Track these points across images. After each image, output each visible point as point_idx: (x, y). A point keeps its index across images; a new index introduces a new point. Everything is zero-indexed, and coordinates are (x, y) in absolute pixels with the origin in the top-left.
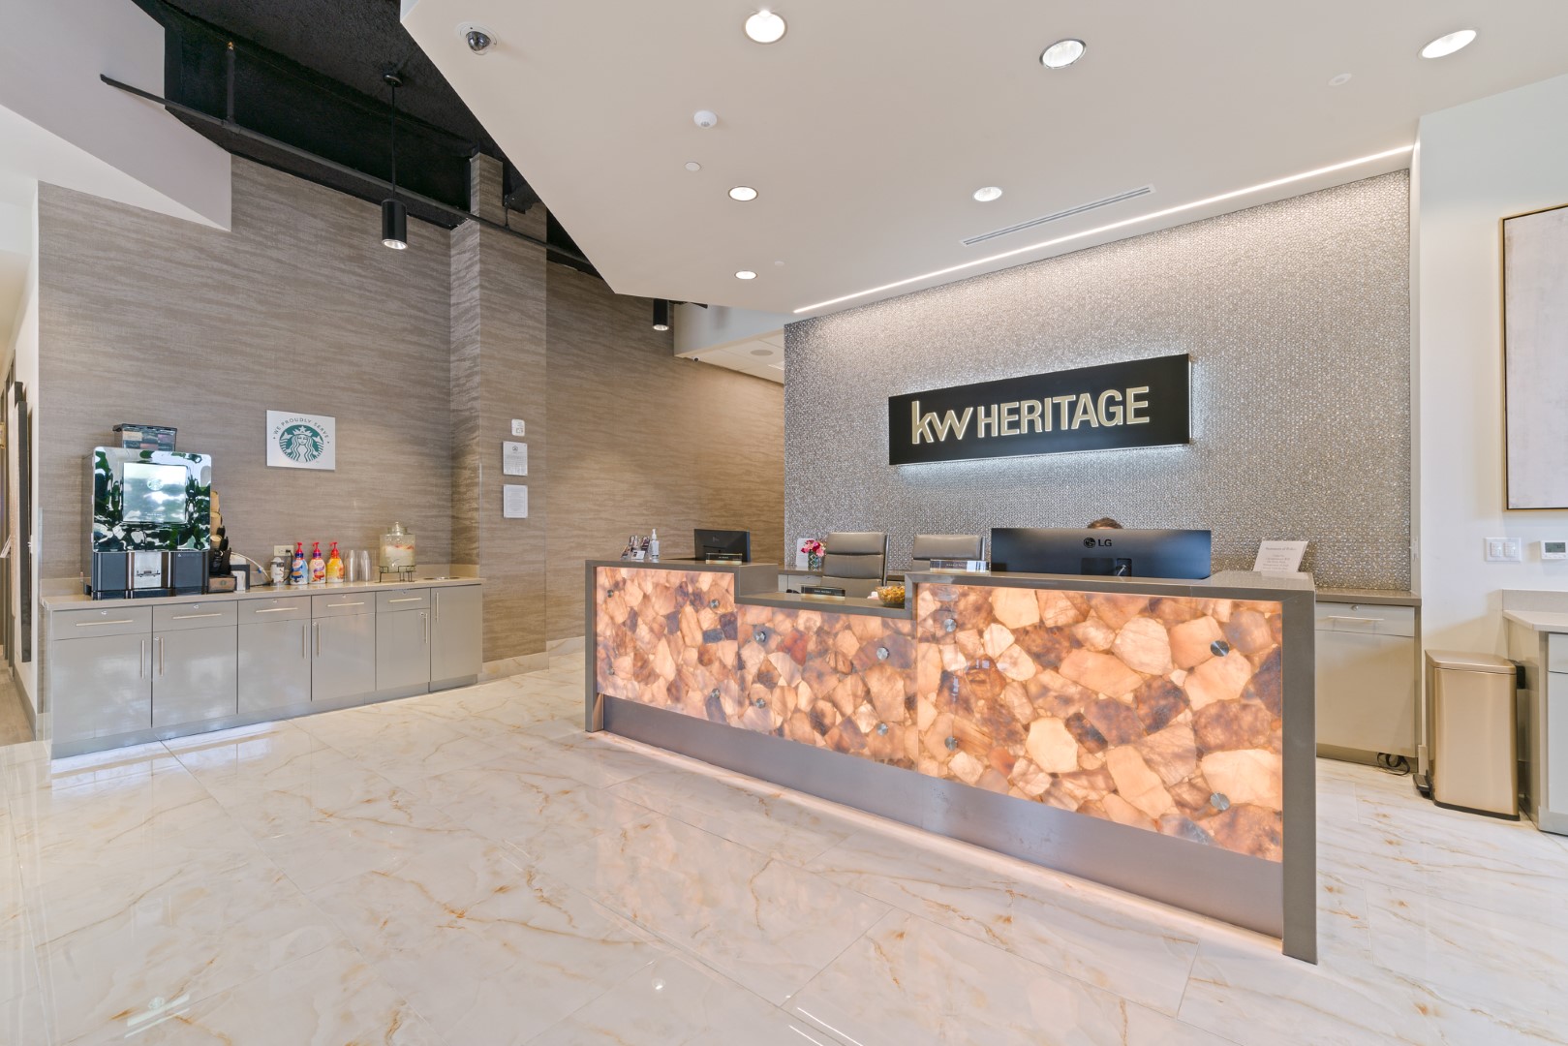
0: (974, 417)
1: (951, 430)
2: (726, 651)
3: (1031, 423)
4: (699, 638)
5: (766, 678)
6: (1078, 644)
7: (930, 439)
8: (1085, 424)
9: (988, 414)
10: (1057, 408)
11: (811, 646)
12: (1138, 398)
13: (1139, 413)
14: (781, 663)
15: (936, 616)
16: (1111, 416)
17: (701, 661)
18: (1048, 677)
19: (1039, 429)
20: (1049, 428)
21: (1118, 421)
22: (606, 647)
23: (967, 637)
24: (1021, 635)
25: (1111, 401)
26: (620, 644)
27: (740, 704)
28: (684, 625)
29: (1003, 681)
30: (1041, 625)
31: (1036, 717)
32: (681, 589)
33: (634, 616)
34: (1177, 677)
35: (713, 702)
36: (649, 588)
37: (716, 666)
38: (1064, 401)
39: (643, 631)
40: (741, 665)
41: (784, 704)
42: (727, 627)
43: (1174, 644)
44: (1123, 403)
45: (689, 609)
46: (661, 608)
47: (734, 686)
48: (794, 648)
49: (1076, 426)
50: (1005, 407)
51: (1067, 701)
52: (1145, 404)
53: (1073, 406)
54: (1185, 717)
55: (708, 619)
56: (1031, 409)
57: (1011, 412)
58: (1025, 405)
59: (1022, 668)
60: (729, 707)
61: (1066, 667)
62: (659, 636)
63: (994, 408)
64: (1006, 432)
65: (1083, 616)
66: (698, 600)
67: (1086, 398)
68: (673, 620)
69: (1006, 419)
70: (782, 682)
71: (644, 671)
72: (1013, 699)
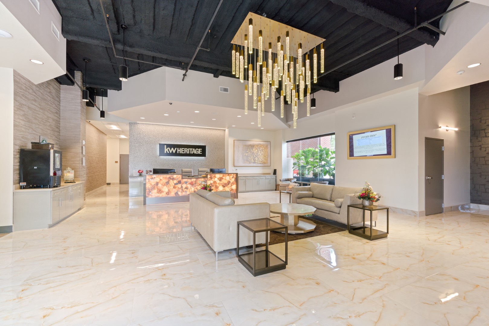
0: (177, 150)
1: (172, 151)
2: (179, 186)
3: (186, 152)
4: (173, 184)
5: (187, 188)
6: (223, 179)
7: (168, 152)
8: (194, 153)
9: (179, 149)
10: (190, 150)
11: (194, 183)
12: (201, 150)
13: (201, 152)
14: (189, 186)
15: (210, 178)
16: (197, 152)
17: (174, 188)
18: (221, 182)
19: (187, 153)
20: (189, 153)
21: (198, 153)
22: (149, 189)
23: (213, 179)
24: (218, 179)
25: (197, 150)
26: (153, 188)
27: (182, 192)
28: (170, 183)
29: (217, 183)
30: (220, 177)
31: (219, 186)
32: (170, 178)
33: (157, 184)
34: (230, 180)
35: (176, 193)
36: (161, 178)
37: (177, 188)
38: (191, 149)
39: (160, 185)
40: (182, 187)
41: (190, 191)
42: (179, 182)
43: (230, 178)
44: (199, 151)
45: (171, 181)
46: (165, 181)
47: (181, 190)
48: (192, 184)
49: (192, 153)
50: (182, 149)
51: (222, 184)
52: (201, 151)
53: (192, 150)
54: (230, 183)
55: (175, 182)
56: (186, 150)
57: (183, 150)
58: (185, 149)
59: (218, 182)
60: (180, 193)
61: (222, 181)
62: (164, 186)
63: (180, 149)
64: (182, 153)
65: (223, 176)
66: (173, 179)
67: (194, 149)
68: (168, 183)
69: (182, 151)
70: (189, 188)
71: (160, 191)
72: (218, 185)
